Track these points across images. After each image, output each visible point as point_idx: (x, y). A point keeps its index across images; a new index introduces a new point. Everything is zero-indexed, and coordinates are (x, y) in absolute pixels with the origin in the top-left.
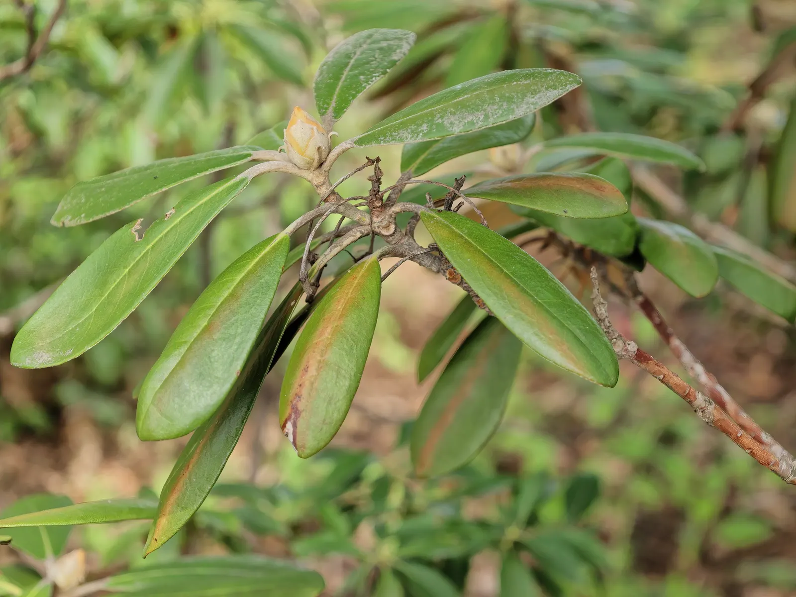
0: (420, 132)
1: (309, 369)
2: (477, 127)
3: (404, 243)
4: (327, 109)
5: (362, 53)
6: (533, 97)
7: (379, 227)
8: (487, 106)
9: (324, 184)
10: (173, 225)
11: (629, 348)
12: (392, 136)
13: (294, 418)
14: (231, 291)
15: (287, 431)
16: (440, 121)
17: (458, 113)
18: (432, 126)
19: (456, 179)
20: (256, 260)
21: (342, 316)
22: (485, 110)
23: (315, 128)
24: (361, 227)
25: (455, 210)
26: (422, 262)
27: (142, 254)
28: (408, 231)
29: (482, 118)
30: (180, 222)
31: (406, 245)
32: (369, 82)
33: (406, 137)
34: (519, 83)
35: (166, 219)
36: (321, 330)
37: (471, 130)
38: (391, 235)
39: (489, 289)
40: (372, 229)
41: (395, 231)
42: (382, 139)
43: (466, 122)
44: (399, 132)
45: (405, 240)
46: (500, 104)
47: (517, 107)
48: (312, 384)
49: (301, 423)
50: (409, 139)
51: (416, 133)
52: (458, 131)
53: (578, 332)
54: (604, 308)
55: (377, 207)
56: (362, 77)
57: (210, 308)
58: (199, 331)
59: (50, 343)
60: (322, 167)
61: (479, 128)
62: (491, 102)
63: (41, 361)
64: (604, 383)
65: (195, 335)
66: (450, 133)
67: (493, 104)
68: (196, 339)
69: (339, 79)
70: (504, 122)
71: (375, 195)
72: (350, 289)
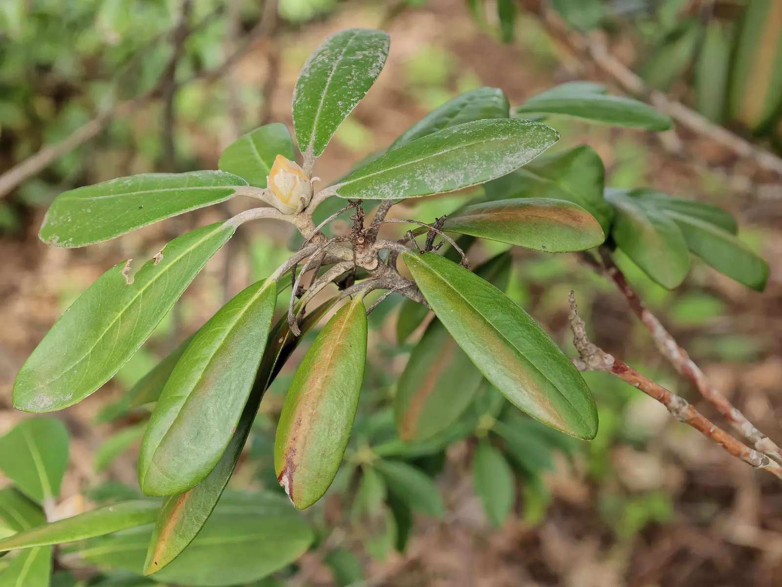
0: (401, 188)
1: (302, 422)
2: (457, 187)
3: (388, 276)
4: (307, 143)
5: (339, 68)
6: (512, 157)
7: (362, 263)
8: (466, 165)
9: (307, 227)
10: (162, 272)
11: (606, 361)
12: (373, 189)
13: (290, 472)
14: (222, 342)
15: (283, 483)
16: (420, 178)
17: (439, 170)
18: (412, 182)
19: (436, 218)
20: (246, 308)
21: (331, 366)
22: (465, 169)
23: (297, 177)
24: (345, 263)
25: (436, 248)
26: (405, 294)
27: (133, 299)
28: (390, 262)
29: (462, 177)
30: (170, 269)
31: (389, 278)
32: (348, 110)
33: (388, 193)
34: (497, 139)
35: (155, 264)
36: (311, 380)
37: (452, 189)
38: (374, 270)
39: (472, 343)
40: (355, 264)
41: (378, 265)
42: (364, 192)
43: (447, 180)
44: (381, 186)
45: (388, 273)
46: (480, 163)
47: (497, 167)
48: (305, 438)
49: (296, 477)
50: (391, 195)
51: (397, 189)
52: (439, 190)
53: (558, 385)
54: (582, 327)
55: (360, 244)
56: (340, 103)
57: (204, 359)
58: (193, 385)
59: (50, 384)
60: (306, 211)
61: (459, 188)
62: (471, 160)
63: (42, 406)
64: (584, 437)
65: (190, 390)
66: (431, 192)
67: (473, 163)
68: (192, 394)
69: (317, 104)
70: (484, 182)
71: (358, 233)
72: (337, 335)
